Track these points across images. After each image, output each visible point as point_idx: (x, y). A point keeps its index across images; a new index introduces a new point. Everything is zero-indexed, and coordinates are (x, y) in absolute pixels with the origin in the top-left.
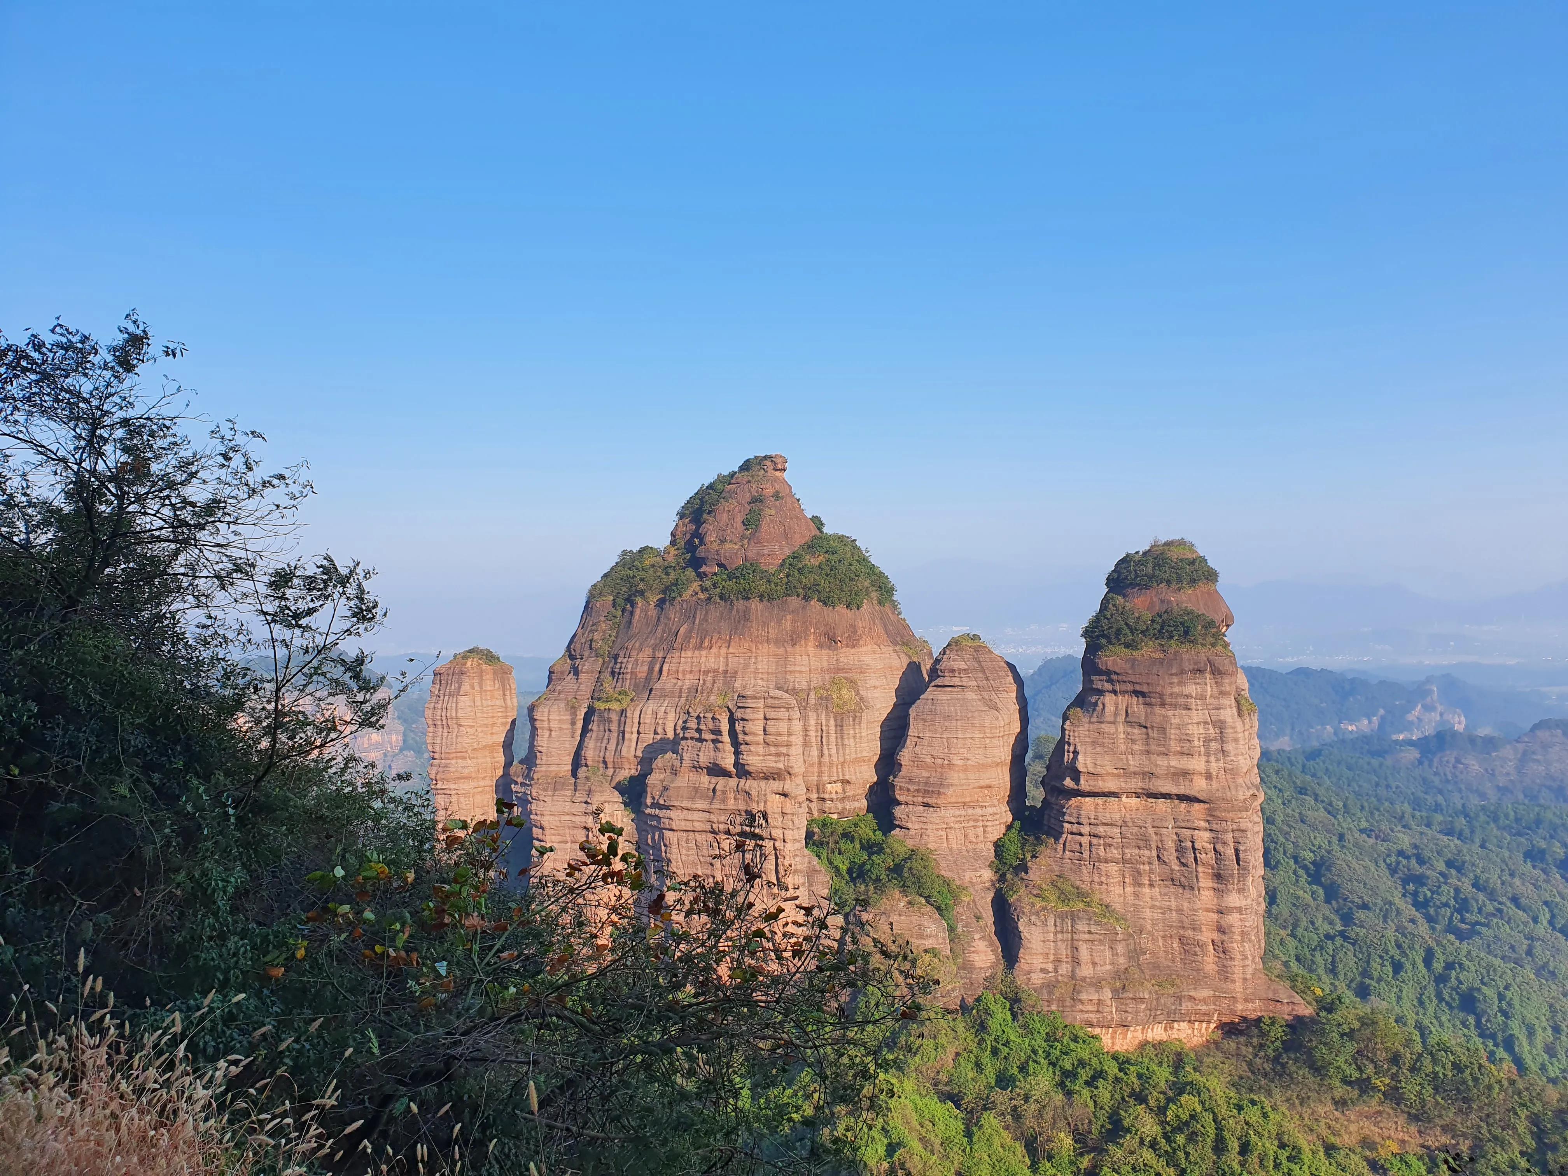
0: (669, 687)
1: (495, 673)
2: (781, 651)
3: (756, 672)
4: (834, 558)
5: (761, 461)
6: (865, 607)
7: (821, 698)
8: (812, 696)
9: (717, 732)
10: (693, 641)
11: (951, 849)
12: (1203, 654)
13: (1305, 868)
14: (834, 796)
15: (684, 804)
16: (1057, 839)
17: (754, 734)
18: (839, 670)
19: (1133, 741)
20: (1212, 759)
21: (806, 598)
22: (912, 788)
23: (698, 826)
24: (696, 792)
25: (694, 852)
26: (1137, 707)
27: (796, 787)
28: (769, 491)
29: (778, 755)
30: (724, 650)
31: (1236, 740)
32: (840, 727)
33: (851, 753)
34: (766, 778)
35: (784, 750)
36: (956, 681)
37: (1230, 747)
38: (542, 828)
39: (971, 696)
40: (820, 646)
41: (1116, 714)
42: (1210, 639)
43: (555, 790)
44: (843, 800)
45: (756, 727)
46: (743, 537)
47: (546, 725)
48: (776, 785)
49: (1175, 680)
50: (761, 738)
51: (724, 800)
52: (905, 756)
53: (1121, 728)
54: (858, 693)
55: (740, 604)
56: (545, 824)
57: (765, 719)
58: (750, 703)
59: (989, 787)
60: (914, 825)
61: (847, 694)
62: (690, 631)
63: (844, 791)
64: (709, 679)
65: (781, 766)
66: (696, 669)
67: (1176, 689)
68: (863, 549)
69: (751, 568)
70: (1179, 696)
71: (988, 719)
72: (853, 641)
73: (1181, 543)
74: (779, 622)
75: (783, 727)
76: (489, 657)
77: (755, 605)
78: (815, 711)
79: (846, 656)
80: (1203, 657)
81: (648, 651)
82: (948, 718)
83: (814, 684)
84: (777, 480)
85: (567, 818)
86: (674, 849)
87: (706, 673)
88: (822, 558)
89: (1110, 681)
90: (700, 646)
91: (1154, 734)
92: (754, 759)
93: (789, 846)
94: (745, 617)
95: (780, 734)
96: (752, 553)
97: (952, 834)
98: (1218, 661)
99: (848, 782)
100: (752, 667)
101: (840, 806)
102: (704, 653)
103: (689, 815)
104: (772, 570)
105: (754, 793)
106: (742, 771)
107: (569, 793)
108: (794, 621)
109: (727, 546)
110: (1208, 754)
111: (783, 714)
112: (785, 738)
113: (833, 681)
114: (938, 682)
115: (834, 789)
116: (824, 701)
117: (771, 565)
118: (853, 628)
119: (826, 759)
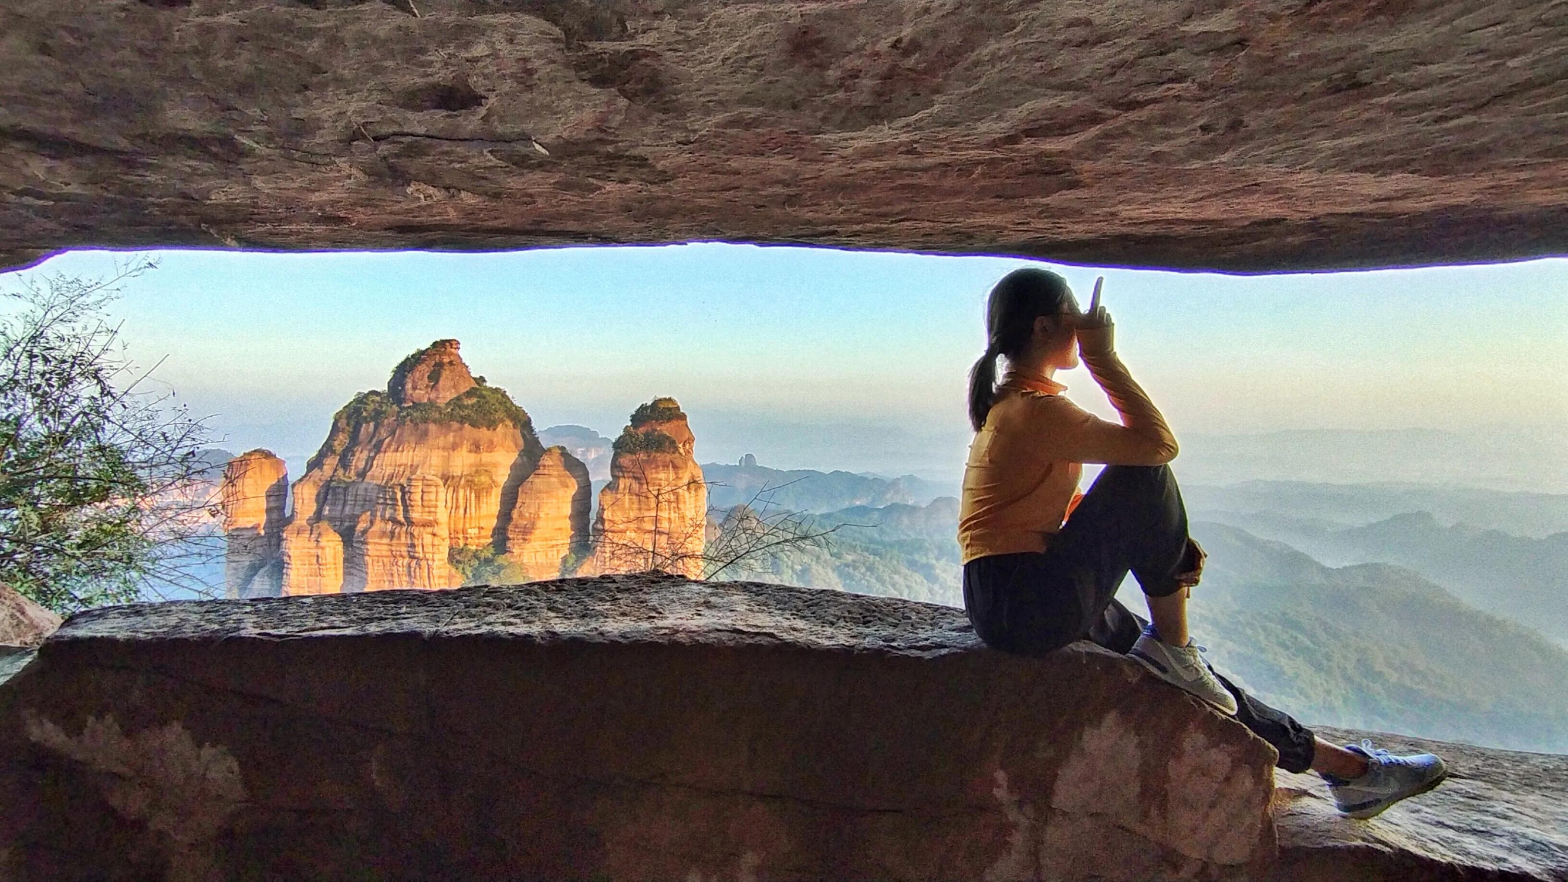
0: (376, 474)
1: (271, 464)
2: (446, 454)
3: (430, 466)
4: (483, 400)
5: (443, 343)
6: (499, 429)
7: (468, 481)
8: (463, 480)
9: (394, 499)
10: (393, 447)
11: (537, 563)
12: (668, 457)
13: (796, 573)
14: (473, 536)
15: (376, 540)
16: (594, 556)
17: (415, 501)
18: (481, 465)
19: (633, 503)
20: (672, 512)
21: (462, 422)
22: (517, 530)
23: (385, 553)
24: (383, 534)
25: (382, 568)
26: (636, 486)
27: (443, 531)
28: (446, 360)
29: (430, 512)
30: (411, 453)
31: (685, 503)
32: (478, 497)
33: (484, 511)
34: (423, 526)
35: (433, 509)
36: (546, 472)
37: (681, 506)
38: (289, 557)
39: (553, 479)
40: (470, 451)
41: (624, 489)
42: (672, 450)
43: (298, 533)
44: (479, 538)
45: (417, 497)
46: (427, 386)
47: (300, 496)
48: (429, 530)
49: (654, 471)
50: (420, 503)
51: (399, 538)
52: (515, 514)
53: (627, 497)
54: (491, 478)
55: (422, 426)
56: (291, 554)
57: (422, 491)
58: (413, 483)
59: (560, 529)
60: (516, 551)
61: (484, 479)
62: (391, 441)
63: (479, 533)
64: (401, 469)
65: (431, 518)
66: (393, 464)
67: (654, 476)
68: (510, 397)
69: (432, 404)
70: (656, 479)
71: (561, 492)
72: (491, 447)
73: (670, 400)
74: (445, 437)
75: (433, 497)
76: (268, 455)
77: (432, 427)
78: (464, 488)
79: (486, 457)
80: (668, 459)
81: (366, 453)
82: (540, 492)
83: (465, 473)
84: (452, 354)
85: (306, 550)
86: (370, 566)
87: (400, 466)
88: (475, 400)
89: (623, 472)
90: (396, 450)
91: (643, 499)
92: (415, 515)
93: (436, 563)
94: (425, 433)
95: (431, 501)
96: (433, 396)
97: (538, 555)
98: (676, 461)
99: (482, 528)
100: (428, 463)
101: (477, 541)
102: (399, 454)
103: (378, 547)
104: (443, 406)
105: (415, 533)
106: (410, 522)
107: (308, 536)
108: (455, 437)
109: (417, 391)
110: (670, 509)
111: (433, 489)
112: (434, 503)
113: (477, 471)
114: (537, 472)
115: (473, 532)
116: (470, 484)
117: (441, 403)
118: (491, 442)
119: (468, 515)
